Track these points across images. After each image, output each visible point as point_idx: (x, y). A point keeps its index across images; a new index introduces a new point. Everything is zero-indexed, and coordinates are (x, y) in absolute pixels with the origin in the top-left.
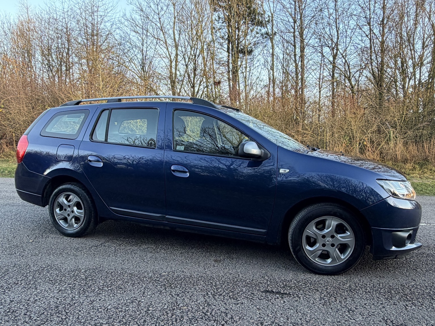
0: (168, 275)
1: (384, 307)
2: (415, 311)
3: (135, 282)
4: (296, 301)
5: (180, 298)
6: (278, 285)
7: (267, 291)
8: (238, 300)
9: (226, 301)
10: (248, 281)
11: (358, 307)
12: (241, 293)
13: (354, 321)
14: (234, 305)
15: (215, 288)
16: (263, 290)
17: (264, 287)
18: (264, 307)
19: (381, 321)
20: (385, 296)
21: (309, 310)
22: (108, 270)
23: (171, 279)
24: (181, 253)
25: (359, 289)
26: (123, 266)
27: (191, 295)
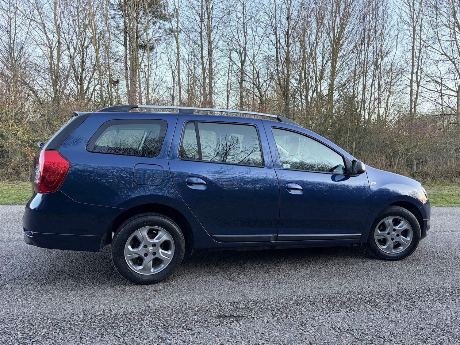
0: (104, 314)
1: (329, 316)
2: (355, 316)
3: (64, 328)
4: (252, 322)
5: (127, 339)
6: (229, 308)
7: (219, 317)
8: (194, 330)
9: (181, 333)
10: (197, 308)
11: (308, 320)
12: (193, 322)
13: (309, 333)
14: (190, 336)
15: (164, 320)
16: (215, 316)
17: (215, 313)
18: (222, 333)
19: (331, 330)
20: (327, 305)
21: (266, 329)
22: (23, 318)
23: (109, 318)
25: (304, 302)
26: (41, 311)
27: (139, 333)
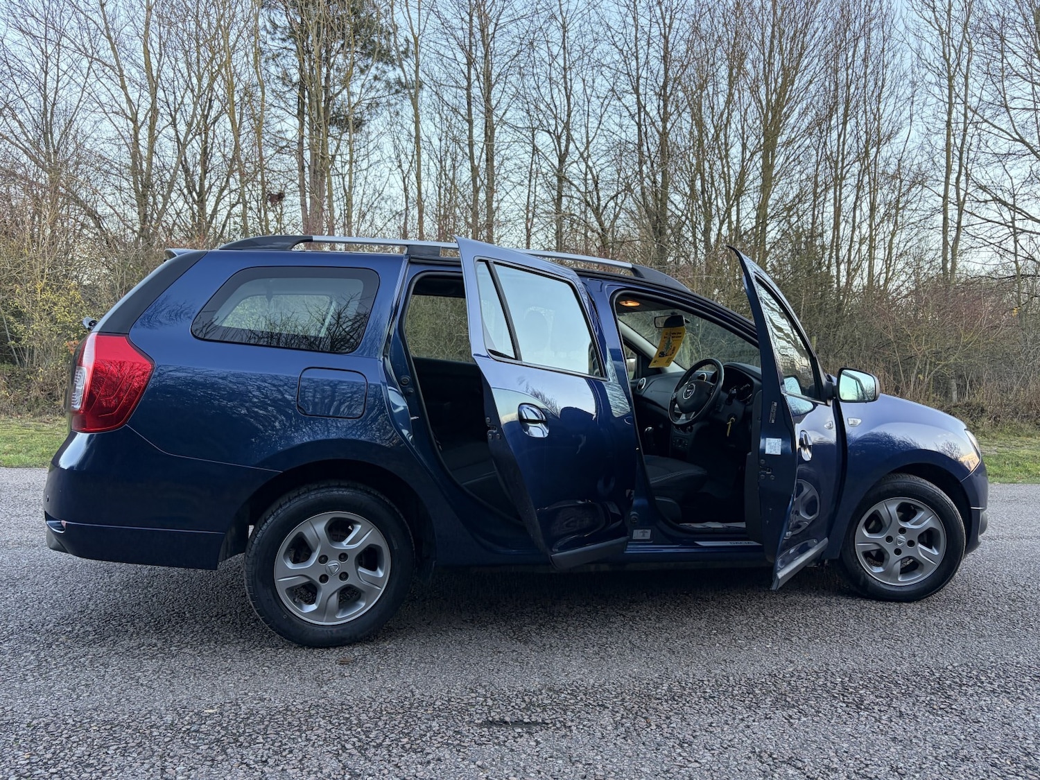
0: (221, 714)
1: (748, 727)
2: (808, 727)
3: (126, 743)
4: (564, 736)
5: (271, 770)
6: (514, 704)
7: (490, 723)
8: (428, 754)
9: (397, 759)
10: (438, 703)
11: (698, 734)
12: (428, 734)
13: (698, 765)
14: (419, 766)
15: (359, 730)
16: (480, 721)
17: (481, 714)
18: (494, 760)
19: (750, 757)
20: (744, 701)
21: (597, 755)
22: (33, 719)
23: (233, 722)
24: (243, 651)
25: (690, 694)
26: (77, 704)
27: (301, 757)
